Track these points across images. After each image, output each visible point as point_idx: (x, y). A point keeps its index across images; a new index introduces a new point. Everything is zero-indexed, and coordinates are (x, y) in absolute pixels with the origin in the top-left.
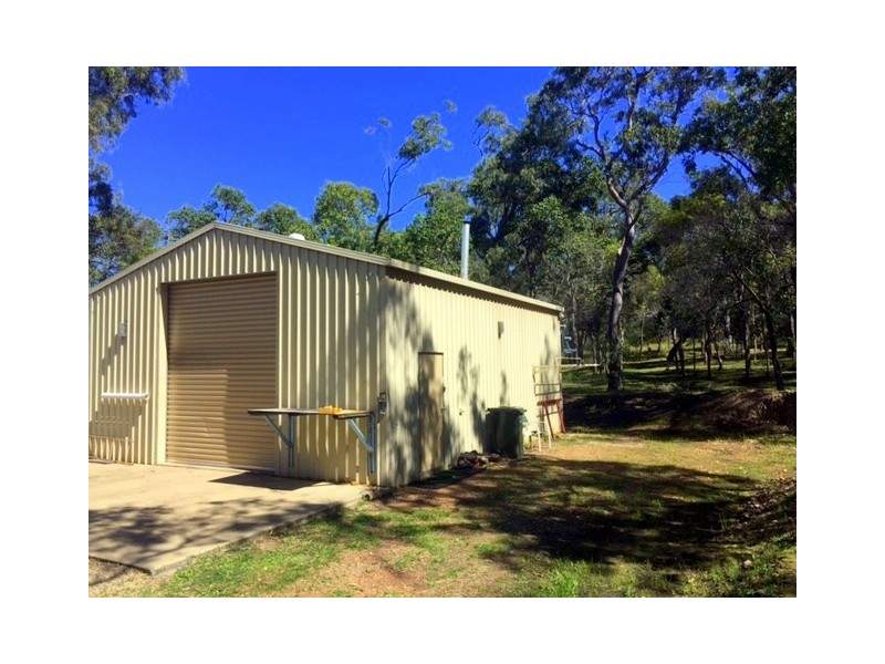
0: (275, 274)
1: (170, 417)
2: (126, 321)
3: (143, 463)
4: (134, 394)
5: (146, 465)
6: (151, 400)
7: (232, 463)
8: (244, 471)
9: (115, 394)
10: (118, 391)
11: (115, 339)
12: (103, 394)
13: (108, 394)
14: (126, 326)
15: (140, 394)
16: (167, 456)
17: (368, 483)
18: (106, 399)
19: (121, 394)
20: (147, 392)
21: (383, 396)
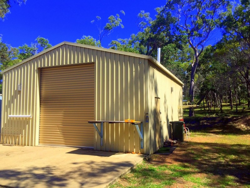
0: (94, 63)
1: (41, 125)
2: (21, 84)
3: (28, 145)
4: (24, 116)
5: (30, 146)
6: (33, 119)
7: (67, 144)
8: (79, 148)
9: (15, 116)
10: (16, 114)
11: (15, 92)
12: (9, 116)
13: (12, 115)
14: (21, 86)
15: (28, 116)
16: (39, 142)
17: (140, 153)
18: (10, 118)
19: (18, 116)
20: (31, 115)
21: (147, 115)
